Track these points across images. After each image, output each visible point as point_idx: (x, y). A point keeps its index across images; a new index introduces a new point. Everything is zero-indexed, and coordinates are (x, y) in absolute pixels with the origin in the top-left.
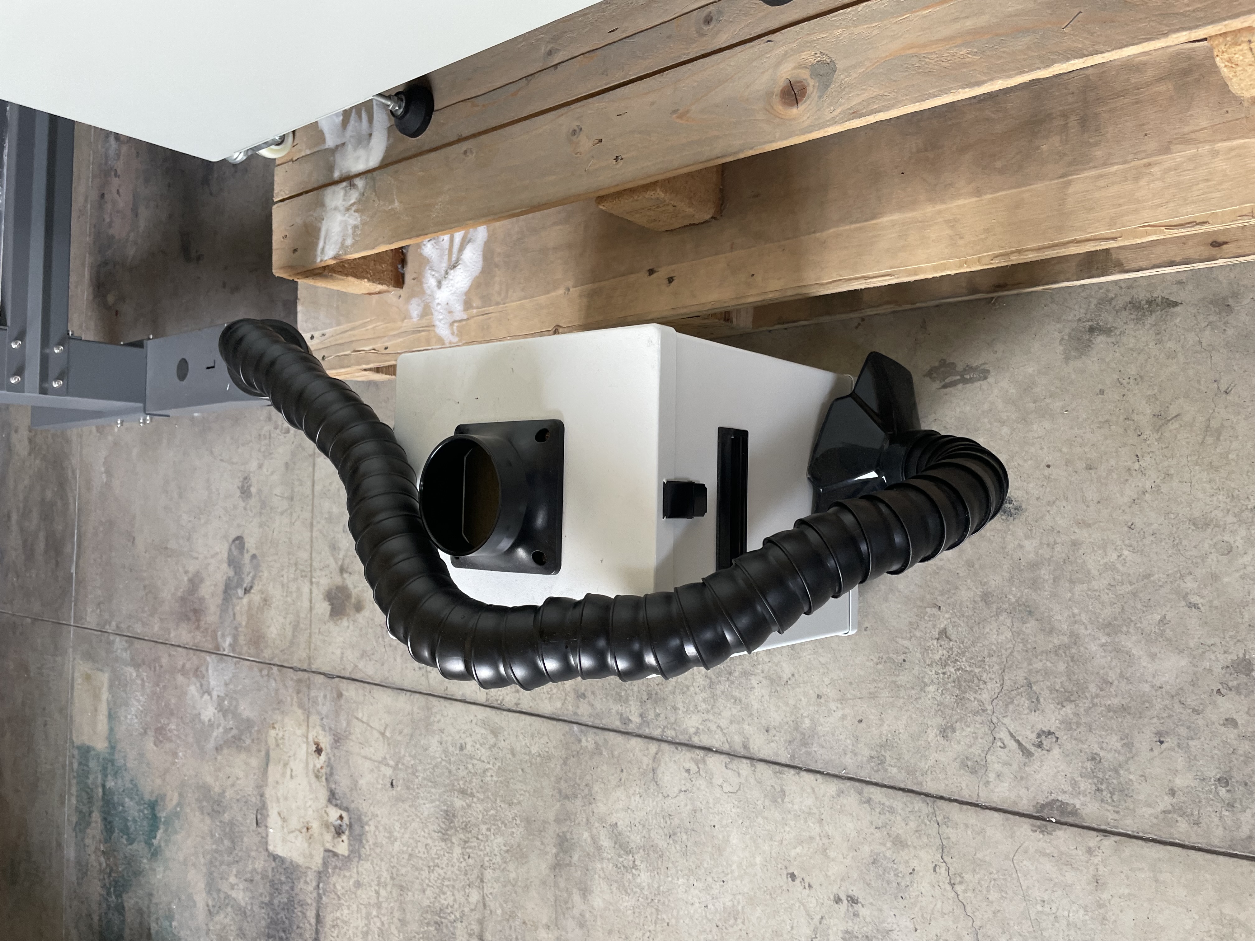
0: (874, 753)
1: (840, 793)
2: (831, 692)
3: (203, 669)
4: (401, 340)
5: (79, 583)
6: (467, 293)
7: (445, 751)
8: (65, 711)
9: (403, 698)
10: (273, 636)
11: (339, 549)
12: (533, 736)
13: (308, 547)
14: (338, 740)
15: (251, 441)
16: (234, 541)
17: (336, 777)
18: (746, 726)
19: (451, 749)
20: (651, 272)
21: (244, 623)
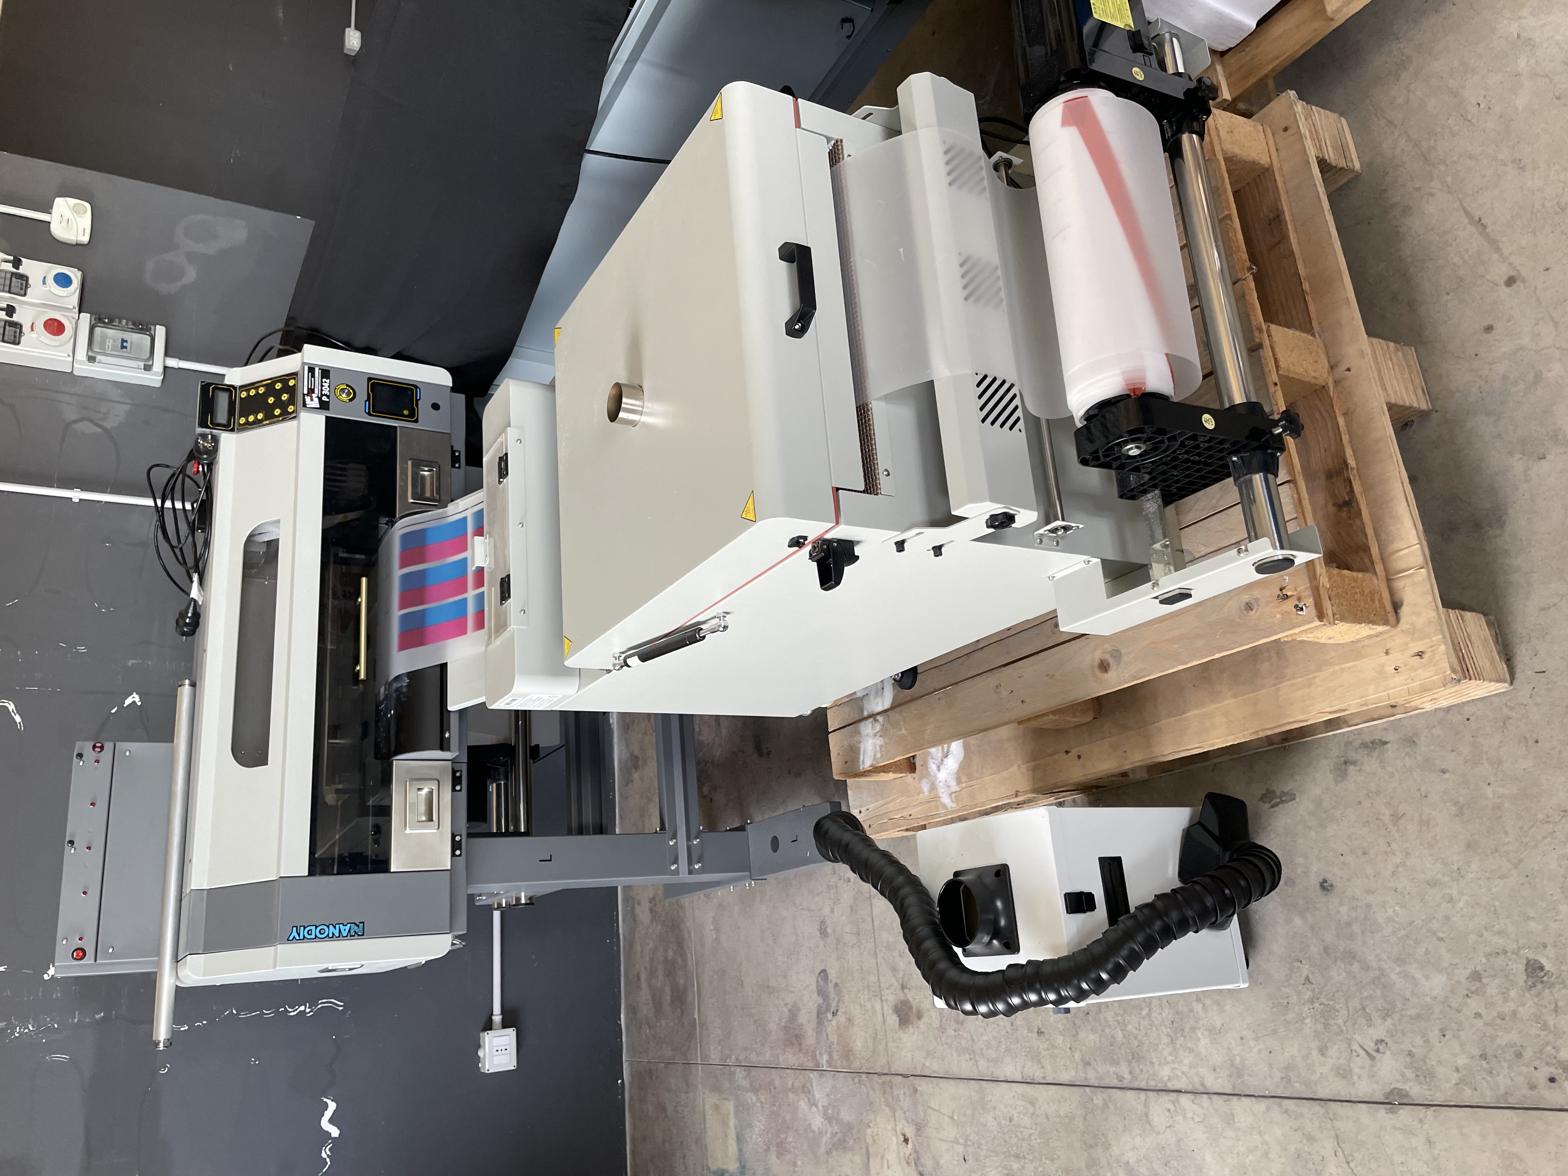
0: (1283, 1075)
1: (1268, 1109)
2: (1247, 1033)
3: (808, 1085)
4: (919, 809)
5: (702, 1025)
6: (958, 773)
7: (999, 1124)
8: (700, 1142)
9: (962, 1084)
10: (859, 1048)
11: (898, 970)
12: (1059, 1101)
13: (875, 972)
14: (919, 1128)
15: (823, 891)
16: (820, 974)
17: (923, 1161)
18: (1200, 1069)
19: (1003, 1122)
20: (1067, 752)
21: (835, 1042)
